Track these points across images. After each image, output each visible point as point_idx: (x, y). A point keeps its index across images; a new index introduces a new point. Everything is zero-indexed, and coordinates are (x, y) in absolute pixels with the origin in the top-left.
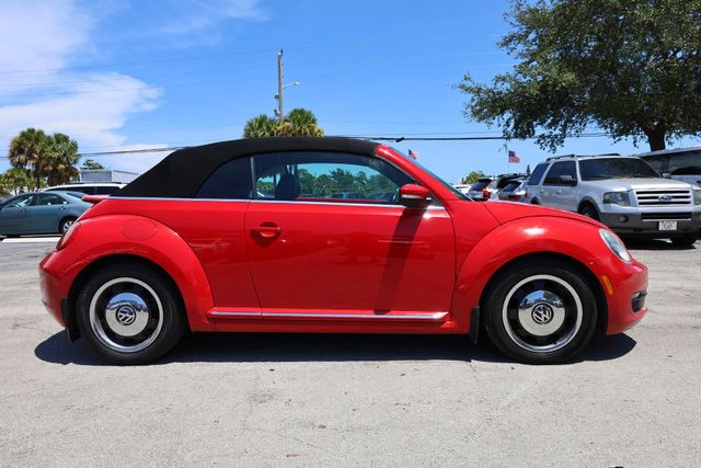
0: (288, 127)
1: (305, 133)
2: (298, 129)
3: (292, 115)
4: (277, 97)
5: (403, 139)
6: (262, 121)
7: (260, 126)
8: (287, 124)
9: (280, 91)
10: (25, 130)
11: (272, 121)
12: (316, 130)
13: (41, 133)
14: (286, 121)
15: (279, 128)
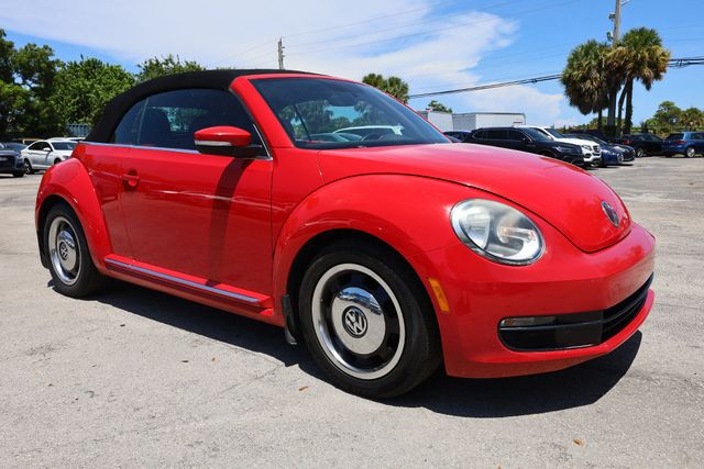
0: (621, 52)
1: (643, 58)
2: (634, 53)
3: (626, 37)
4: (612, 17)
6: (589, 49)
7: (587, 54)
8: (620, 48)
9: (617, 8)
10: (367, 75)
11: (603, 47)
12: (659, 53)
13: (380, 77)
14: (619, 45)
15: (608, 55)
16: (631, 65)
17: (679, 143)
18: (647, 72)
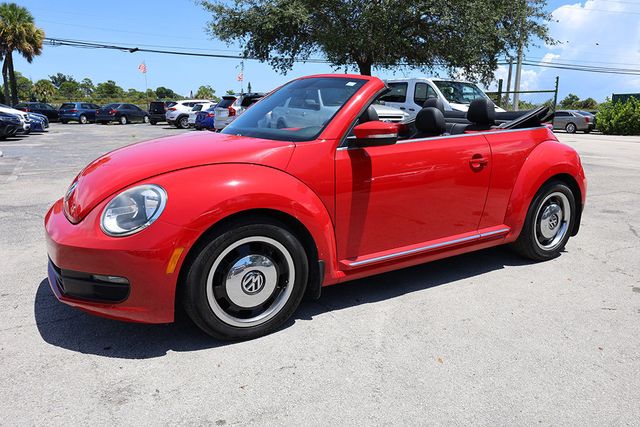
1: (21, 33)
2: (10, 27)
5: (137, 49)
12: (34, 30)
16: (10, 37)
17: (73, 112)
18: (27, 46)
